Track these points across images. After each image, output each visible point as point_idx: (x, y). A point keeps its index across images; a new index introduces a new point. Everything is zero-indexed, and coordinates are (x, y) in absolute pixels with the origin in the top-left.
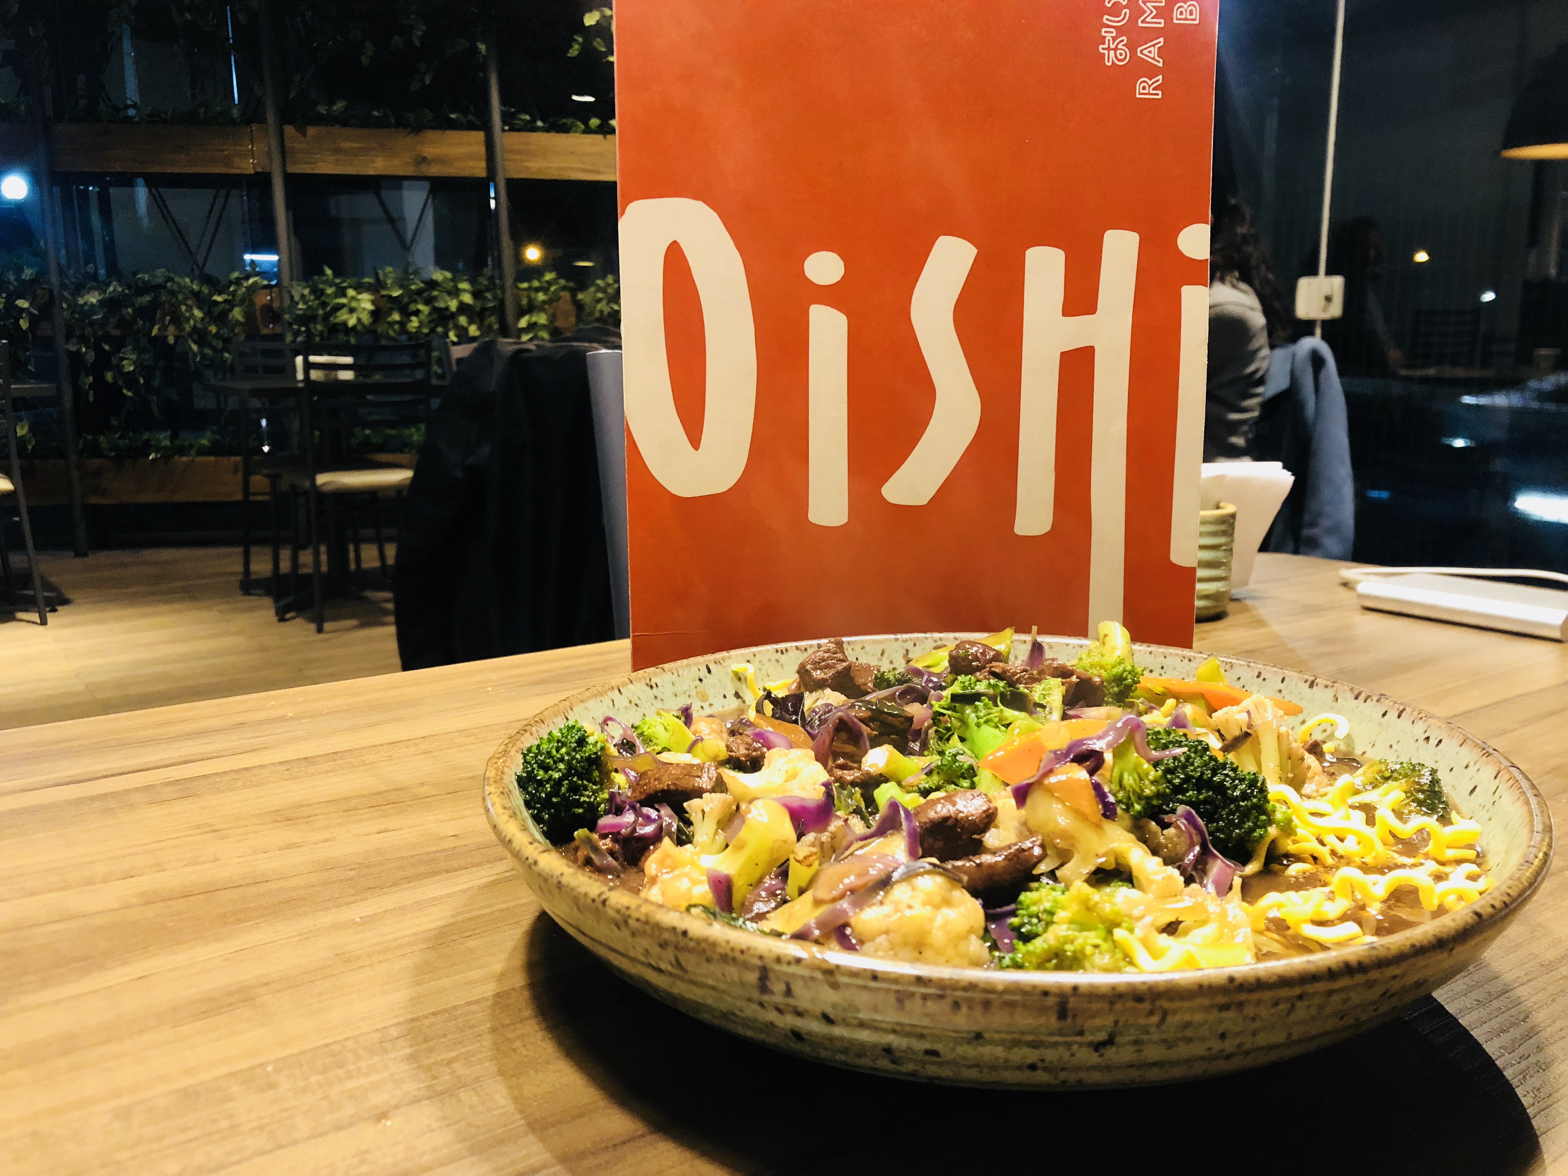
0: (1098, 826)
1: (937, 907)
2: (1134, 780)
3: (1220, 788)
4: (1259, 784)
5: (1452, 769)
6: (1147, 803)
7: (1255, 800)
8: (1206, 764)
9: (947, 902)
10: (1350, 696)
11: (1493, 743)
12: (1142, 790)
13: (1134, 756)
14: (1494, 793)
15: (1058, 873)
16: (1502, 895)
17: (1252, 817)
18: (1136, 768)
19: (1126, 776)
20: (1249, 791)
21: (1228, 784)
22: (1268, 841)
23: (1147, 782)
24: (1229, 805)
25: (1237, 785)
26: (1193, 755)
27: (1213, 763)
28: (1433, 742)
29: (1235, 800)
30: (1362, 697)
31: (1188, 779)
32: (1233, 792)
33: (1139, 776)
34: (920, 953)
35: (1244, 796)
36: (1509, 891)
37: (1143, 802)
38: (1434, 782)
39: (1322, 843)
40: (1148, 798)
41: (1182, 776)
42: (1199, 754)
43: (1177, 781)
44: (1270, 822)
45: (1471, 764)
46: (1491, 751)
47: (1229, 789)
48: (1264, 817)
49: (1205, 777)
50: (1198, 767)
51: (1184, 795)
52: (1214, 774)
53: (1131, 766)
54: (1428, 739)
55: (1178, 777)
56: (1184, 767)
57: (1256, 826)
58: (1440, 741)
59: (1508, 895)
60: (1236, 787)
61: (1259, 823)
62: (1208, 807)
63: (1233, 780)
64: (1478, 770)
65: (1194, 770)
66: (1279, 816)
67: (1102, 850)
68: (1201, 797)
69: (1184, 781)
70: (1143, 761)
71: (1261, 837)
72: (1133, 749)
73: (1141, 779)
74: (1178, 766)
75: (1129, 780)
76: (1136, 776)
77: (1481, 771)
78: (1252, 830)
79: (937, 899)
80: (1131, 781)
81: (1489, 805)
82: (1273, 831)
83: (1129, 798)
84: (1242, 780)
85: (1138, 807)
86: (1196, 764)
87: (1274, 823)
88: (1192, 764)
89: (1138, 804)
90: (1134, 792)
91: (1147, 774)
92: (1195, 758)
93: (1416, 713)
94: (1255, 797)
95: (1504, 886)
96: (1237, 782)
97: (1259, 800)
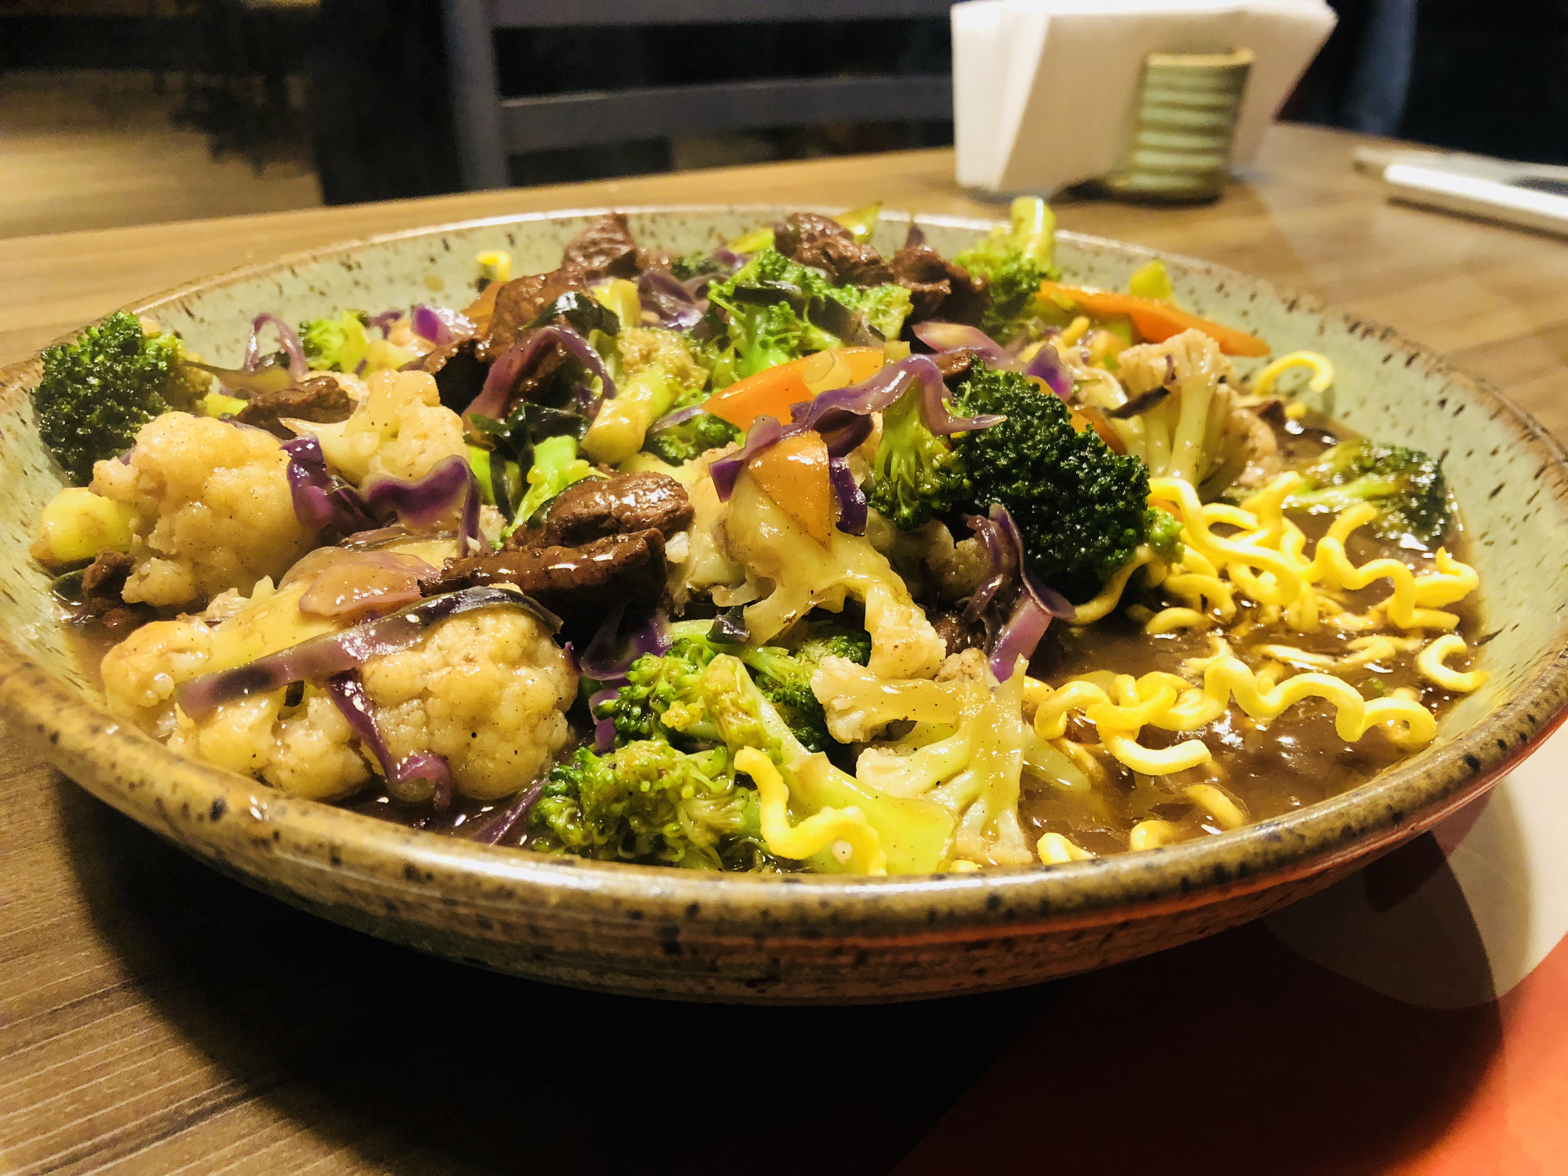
0: (824, 545)
1: (514, 664)
2: (908, 465)
3: (1069, 480)
4: (1133, 479)
5: (1470, 454)
6: (922, 505)
7: (1121, 504)
8: (1053, 439)
9: (529, 658)
10: (1343, 327)
11: (1544, 418)
12: (917, 484)
13: (914, 425)
14: (1530, 501)
15: (747, 613)
16: (1521, 721)
17: (1111, 530)
18: (916, 448)
19: (895, 460)
20: (1115, 488)
21: (1081, 474)
22: (1129, 570)
23: (928, 471)
24: (1079, 507)
25: (1098, 476)
26: (1036, 422)
27: (1064, 437)
28: (1451, 407)
29: (1089, 501)
30: (1359, 331)
31: (1021, 459)
32: (1088, 488)
33: (918, 457)
34: (474, 735)
35: (1106, 496)
36: (1533, 711)
37: (916, 503)
38: (1438, 482)
39: (1224, 575)
40: (925, 496)
41: (1012, 455)
42: (1046, 420)
43: (1003, 462)
44: (1142, 537)
45: (1502, 450)
46: (1538, 431)
47: (1081, 482)
48: (1131, 532)
49: (1047, 460)
50: (1040, 442)
51: (1009, 486)
52: (1064, 454)
53: (906, 442)
54: (1443, 403)
55: (1006, 456)
56: (1019, 440)
57: (1116, 544)
58: (1461, 409)
59: (1531, 719)
60: (1093, 480)
61: (1122, 539)
62: (1045, 508)
63: (1093, 468)
64: (1512, 460)
65: (1034, 447)
66: (1157, 531)
67: (821, 585)
68: (1035, 491)
69: (1014, 463)
70: (927, 434)
71: (1120, 563)
72: (915, 413)
73: (920, 465)
74: (1010, 438)
75: (900, 466)
76: (912, 459)
77: (1515, 463)
78: (1109, 550)
79: (515, 652)
80: (904, 468)
81: (1517, 519)
82: (1143, 553)
83: (895, 496)
84: (1106, 470)
85: (905, 511)
86: (1038, 437)
87: (1147, 540)
88: (1032, 437)
89: (908, 505)
90: (905, 485)
91: (932, 456)
92: (1037, 428)
93: (1433, 361)
94: (1123, 498)
95: (1526, 702)
96: (1099, 471)
97: (1129, 503)
